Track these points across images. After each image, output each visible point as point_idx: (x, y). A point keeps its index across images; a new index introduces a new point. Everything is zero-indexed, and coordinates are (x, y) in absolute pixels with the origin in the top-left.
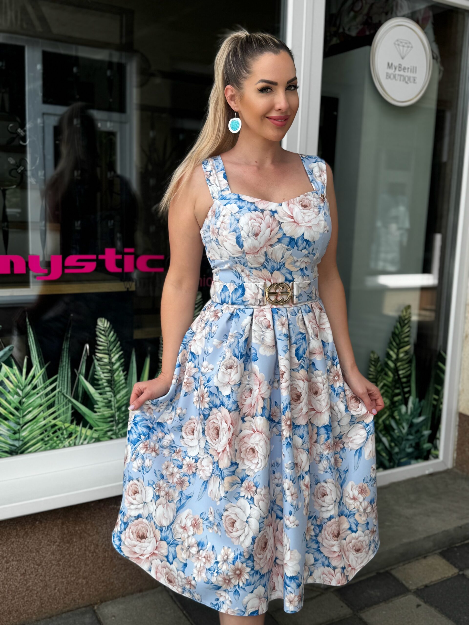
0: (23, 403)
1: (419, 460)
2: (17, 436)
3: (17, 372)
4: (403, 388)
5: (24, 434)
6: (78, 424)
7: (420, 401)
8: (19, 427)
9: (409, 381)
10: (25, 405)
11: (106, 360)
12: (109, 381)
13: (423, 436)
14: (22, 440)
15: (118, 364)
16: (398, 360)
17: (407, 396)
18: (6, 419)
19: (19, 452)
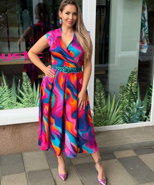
0: (2, 95)
1: (142, 121)
2: (1, 104)
4: (134, 96)
5: (3, 104)
6: (18, 102)
7: (141, 101)
9: (137, 94)
11: (26, 84)
12: (27, 90)
13: (143, 113)
15: (30, 85)
16: (131, 86)
17: (136, 99)
19: (2, 109)
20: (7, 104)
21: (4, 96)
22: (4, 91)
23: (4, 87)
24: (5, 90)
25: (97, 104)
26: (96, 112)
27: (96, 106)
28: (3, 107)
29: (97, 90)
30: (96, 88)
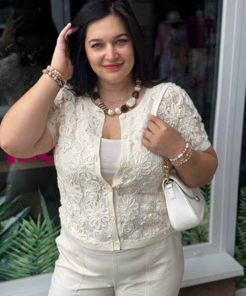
0: (39, 243)
2: (35, 263)
3: (33, 224)
5: (40, 262)
8: (36, 258)
10: (40, 244)
14: (39, 266)
18: (27, 253)
19: (37, 273)
20: (50, 260)
21: (42, 245)
22: (42, 233)
23: (44, 224)
24: (46, 229)
25: (241, 241)
26: (239, 257)
27: (239, 245)
28: (41, 268)
29: (242, 211)
30: (241, 208)
